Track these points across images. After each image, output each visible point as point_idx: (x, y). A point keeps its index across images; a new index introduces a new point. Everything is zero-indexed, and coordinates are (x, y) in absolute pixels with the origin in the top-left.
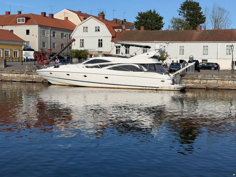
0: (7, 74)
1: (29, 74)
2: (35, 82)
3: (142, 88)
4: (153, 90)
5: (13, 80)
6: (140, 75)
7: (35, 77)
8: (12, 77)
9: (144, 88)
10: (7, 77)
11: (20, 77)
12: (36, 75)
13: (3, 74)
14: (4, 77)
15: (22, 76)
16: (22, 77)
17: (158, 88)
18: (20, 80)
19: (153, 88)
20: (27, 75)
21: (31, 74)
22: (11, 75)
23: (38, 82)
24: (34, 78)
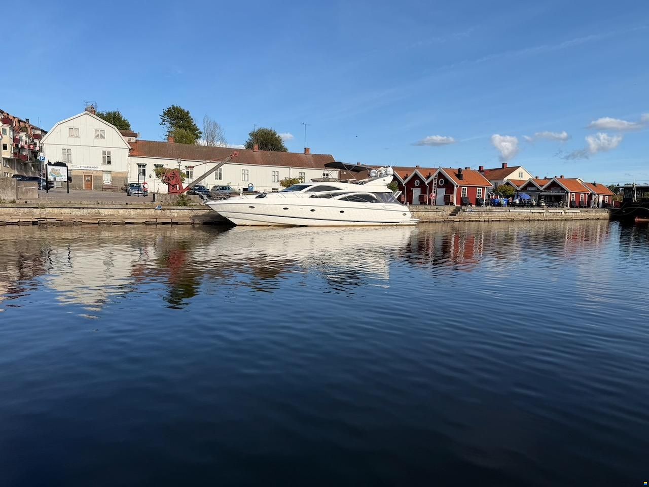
0: (111, 210)
1: (164, 210)
2: (176, 223)
3: (381, 224)
4: (392, 226)
5: (126, 221)
6: (381, 208)
7: (176, 215)
8: (124, 217)
9: (384, 224)
10: (114, 215)
11: (144, 216)
12: (178, 210)
13: (102, 211)
14: (105, 216)
15: (148, 213)
16: (149, 215)
17: (398, 224)
18: (144, 221)
19: (393, 224)
20: (159, 211)
21: (168, 209)
22: (121, 211)
23: (183, 224)
24: (174, 216)
